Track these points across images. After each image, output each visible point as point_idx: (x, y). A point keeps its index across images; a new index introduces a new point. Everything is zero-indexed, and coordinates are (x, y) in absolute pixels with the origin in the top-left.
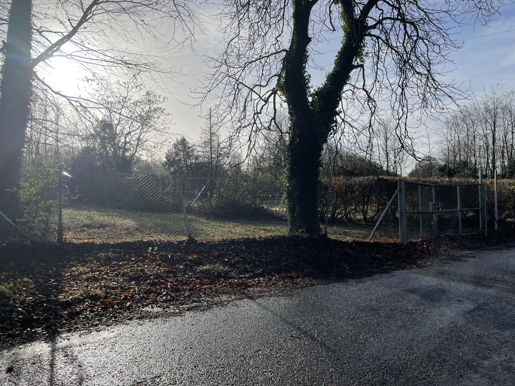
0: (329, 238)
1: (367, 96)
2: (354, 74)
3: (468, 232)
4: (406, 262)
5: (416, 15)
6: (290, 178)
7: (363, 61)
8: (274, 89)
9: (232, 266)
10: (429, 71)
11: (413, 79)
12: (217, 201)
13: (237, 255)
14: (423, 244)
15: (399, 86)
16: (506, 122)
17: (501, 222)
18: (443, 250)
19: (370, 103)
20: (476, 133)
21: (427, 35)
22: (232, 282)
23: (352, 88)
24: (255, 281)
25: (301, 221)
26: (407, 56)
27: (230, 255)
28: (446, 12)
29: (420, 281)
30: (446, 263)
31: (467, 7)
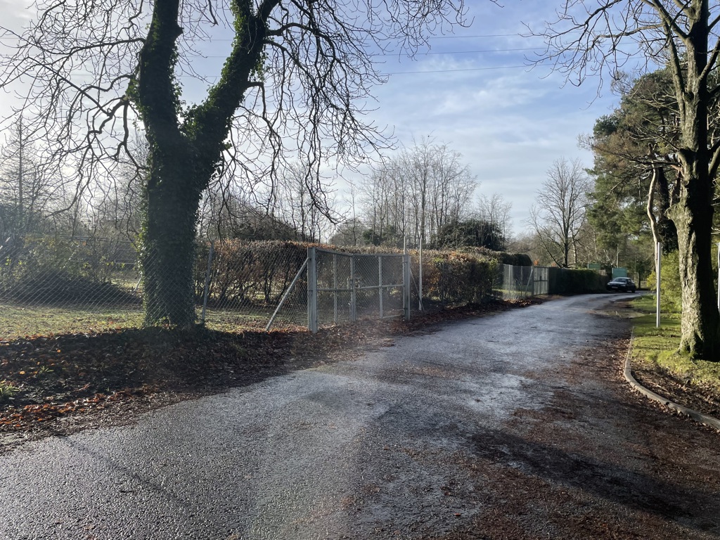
0: (207, 330)
1: (268, 128)
2: (250, 94)
3: (391, 314)
4: (313, 357)
5: (332, 28)
6: (148, 238)
7: (262, 78)
8: (124, 96)
9: (33, 382)
10: (347, 106)
11: (328, 114)
12: (26, 271)
13: (45, 363)
14: (336, 332)
15: (311, 120)
16: (437, 182)
17: (426, 301)
18: (360, 338)
19: (272, 139)
20: (405, 192)
21: (345, 57)
22: (27, 409)
23: (247, 114)
24: (73, 405)
25: (164, 305)
26: (320, 81)
27: (31, 364)
28: (369, 32)
29: (326, 383)
30: (361, 355)
31: (392, 31)
